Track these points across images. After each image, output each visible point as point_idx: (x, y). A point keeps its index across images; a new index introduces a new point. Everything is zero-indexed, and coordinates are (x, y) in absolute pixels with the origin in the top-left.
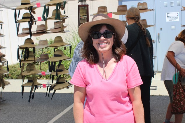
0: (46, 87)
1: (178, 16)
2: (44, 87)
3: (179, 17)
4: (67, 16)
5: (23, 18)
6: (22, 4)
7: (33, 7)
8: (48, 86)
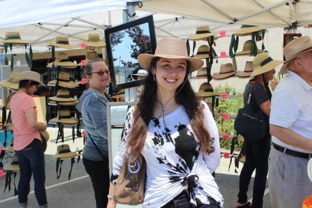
0: (228, 157)
2: (225, 158)
4: (267, 51)
5: (199, 53)
6: (198, 32)
7: (215, 37)
8: (232, 157)
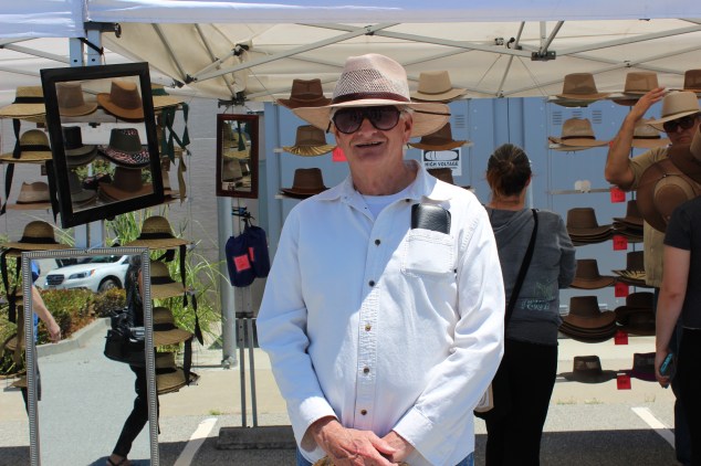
1: (457, 159)
3: (459, 162)
